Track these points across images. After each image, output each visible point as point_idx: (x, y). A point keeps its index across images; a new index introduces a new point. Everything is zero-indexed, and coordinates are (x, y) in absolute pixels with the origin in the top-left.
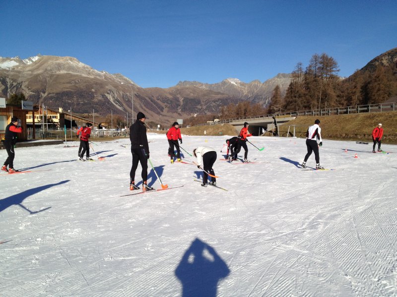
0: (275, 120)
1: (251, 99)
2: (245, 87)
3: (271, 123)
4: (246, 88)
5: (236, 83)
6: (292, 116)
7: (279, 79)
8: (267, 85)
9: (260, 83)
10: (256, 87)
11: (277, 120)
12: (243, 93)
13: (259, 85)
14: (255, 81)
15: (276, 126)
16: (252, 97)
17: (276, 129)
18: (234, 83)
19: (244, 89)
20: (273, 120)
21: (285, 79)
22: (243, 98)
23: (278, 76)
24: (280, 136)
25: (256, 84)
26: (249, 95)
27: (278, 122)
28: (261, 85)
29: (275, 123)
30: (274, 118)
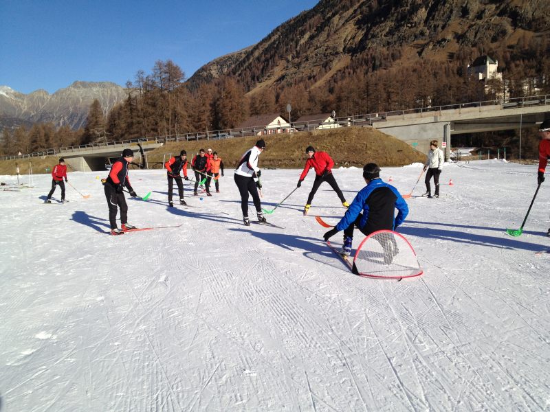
0: (141, 148)
1: (36, 119)
2: (23, 99)
3: (136, 151)
4: (25, 102)
5: (7, 93)
6: (158, 142)
7: (76, 90)
8: (59, 97)
9: (47, 94)
10: (42, 100)
11: (143, 147)
12: (21, 110)
13: (45, 97)
14: (39, 91)
15: (143, 156)
16: (36, 115)
17: (144, 160)
18: (4, 94)
19: (22, 103)
20: (138, 148)
21: (86, 90)
22: (21, 117)
23: (75, 85)
24: (150, 169)
25: (42, 95)
26: (32, 112)
27: (146, 150)
28: (49, 98)
29: (141, 151)
30: (139, 145)
